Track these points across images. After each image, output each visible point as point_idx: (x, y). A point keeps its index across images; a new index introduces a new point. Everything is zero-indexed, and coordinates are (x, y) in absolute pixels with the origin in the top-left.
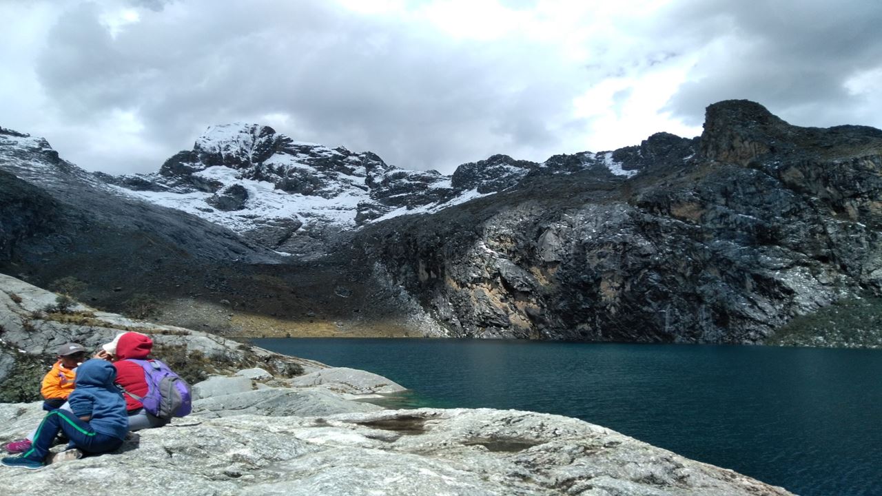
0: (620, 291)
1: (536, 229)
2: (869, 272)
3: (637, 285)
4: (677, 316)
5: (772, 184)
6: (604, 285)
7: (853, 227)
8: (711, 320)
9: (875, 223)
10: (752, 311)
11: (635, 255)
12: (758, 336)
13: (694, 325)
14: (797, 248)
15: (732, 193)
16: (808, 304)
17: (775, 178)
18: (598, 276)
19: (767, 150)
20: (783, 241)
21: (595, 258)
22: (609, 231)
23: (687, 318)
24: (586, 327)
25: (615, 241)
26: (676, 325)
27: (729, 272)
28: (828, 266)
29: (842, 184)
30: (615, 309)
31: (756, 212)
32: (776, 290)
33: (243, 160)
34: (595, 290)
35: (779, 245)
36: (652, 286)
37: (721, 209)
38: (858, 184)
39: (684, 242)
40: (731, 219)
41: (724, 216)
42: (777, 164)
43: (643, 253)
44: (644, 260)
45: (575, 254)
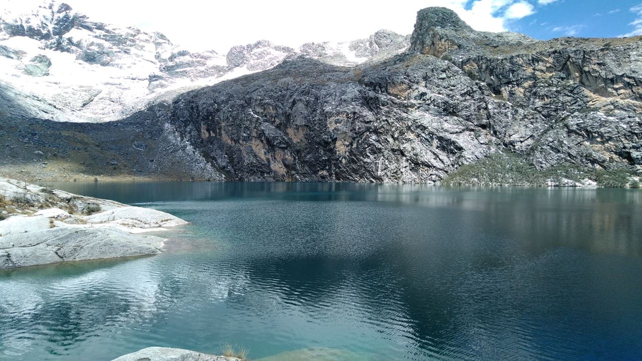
0: (349, 148)
1: (291, 100)
2: (510, 136)
3: (361, 144)
4: (386, 165)
5: (457, 72)
6: (338, 143)
7: (504, 105)
8: (408, 168)
9: (518, 102)
10: (435, 161)
11: (361, 121)
12: (437, 178)
13: (397, 171)
14: (468, 119)
15: (430, 78)
16: (470, 157)
17: (459, 67)
18: (335, 137)
19: (456, 47)
20: (460, 113)
21: (333, 123)
22: (343, 103)
23: (393, 166)
24: (325, 173)
25: (347, 111)
26: (385, 171)
27: (423, 135)
28: (486, 131)
29: (501, 74)
30: (345, 160)
31: (445, 92)
32: (452, 148)
33: (44, 32)
34: (332, 147)
35: (457, 116)
36: (371, 144)
37: (422, 89)
38: (511, 75)
39: (395, 113)
40: (428, 97)
41: (423, 94)
42: (462, 58)
43: (367, 120)
44: (367, 125)
45: (319, 120)
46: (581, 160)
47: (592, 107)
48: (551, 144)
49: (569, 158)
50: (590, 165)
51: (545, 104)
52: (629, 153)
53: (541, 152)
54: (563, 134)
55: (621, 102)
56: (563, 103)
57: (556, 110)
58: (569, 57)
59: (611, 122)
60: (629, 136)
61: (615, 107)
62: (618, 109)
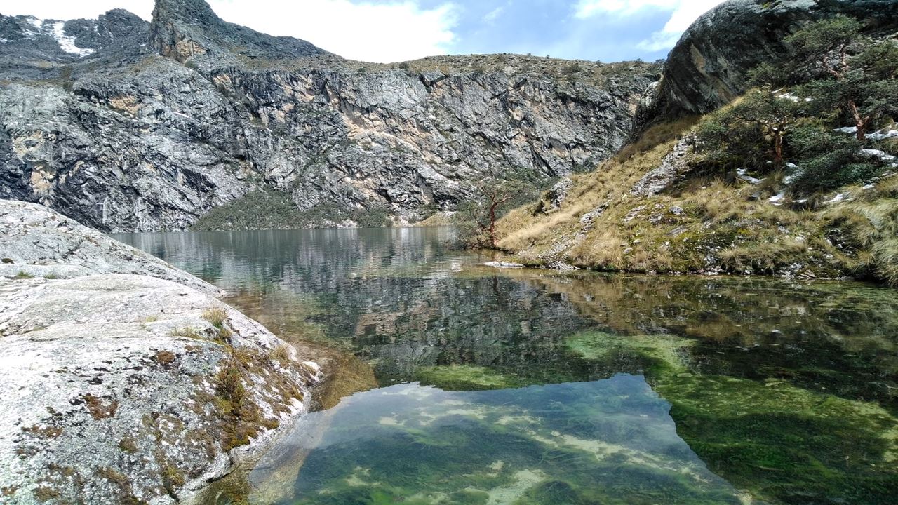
0: (54, 183)
2: (271, 170)
3: (73, 178)
4: (114, 209)
5: (205, 86)
6: (35, 176)
7: (263, 132)
8: (146, 212)
9: (279, 129)
10: (182, 202)
11: (69, 145)
12: (186, 224)
13: (130, 217)
14: (221, 148)
15: (168, 90)
16: (225, 196)
17: (208, 79)
18: (28, 167)
19: (204, 52)
20: (211, 140)
21: (23, 146)
22: (39, 118)
23: (124, 210)
25: (45, 128)
26: (113, 217)
27: (163, 167)
28: (244, 164)
29: (258, 93)
30: (50, 202)
31: (190, 110)
32: (202, 184)
34: (25, 182)
35: (207, 143)
36: (89, 179)
37: (158, 105)
38: (269, 95)
39: (121, 135)
40: (166, 115)
41: (159, 112)
42: (211, 67)
43: (78, 144)
44: (80, 151)
46: (344, 199)
47: (351, 138)
48: (312, 180)
49: (331, 197)
50: (351, 204)
51: (306, 133)
52: (386, 191)
53: (303, 189)
54: (325, 169)
55: (377, 134)
56: (323, 133)
57: (317, 141)
58: (327, 80)
59: (368, 157)
60: (385, 172)
61: (372, 140)
62: (375, 142)
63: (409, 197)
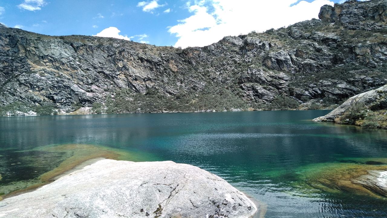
46: (28, 101)
47: (33, 70)
48: (9, 91)
49: (21, 99)
50: (33, 103)
51: (4, 66)
52: (53, 97)
53: (3, 95)
54: (16, 85)
55: (48, 69)
56: (16, 67)
57: (12, 71)
58: (18, 40)
59: (43, 80)
60: (52, 88)
61: (45, 72)
62: (47, 73)
63: (66, 100)
